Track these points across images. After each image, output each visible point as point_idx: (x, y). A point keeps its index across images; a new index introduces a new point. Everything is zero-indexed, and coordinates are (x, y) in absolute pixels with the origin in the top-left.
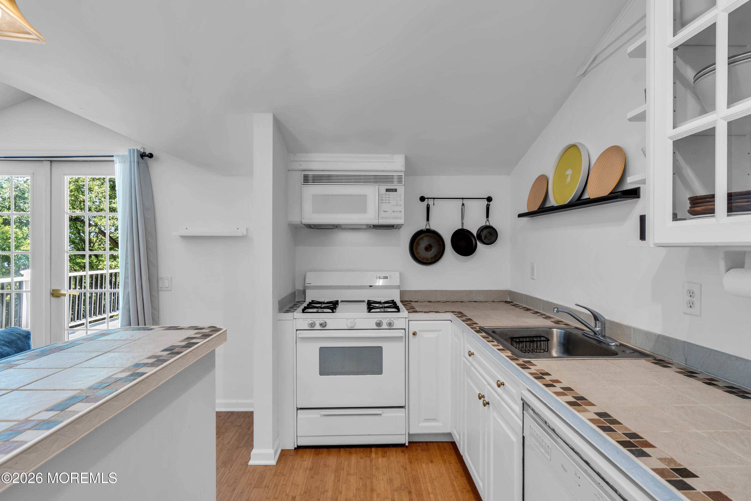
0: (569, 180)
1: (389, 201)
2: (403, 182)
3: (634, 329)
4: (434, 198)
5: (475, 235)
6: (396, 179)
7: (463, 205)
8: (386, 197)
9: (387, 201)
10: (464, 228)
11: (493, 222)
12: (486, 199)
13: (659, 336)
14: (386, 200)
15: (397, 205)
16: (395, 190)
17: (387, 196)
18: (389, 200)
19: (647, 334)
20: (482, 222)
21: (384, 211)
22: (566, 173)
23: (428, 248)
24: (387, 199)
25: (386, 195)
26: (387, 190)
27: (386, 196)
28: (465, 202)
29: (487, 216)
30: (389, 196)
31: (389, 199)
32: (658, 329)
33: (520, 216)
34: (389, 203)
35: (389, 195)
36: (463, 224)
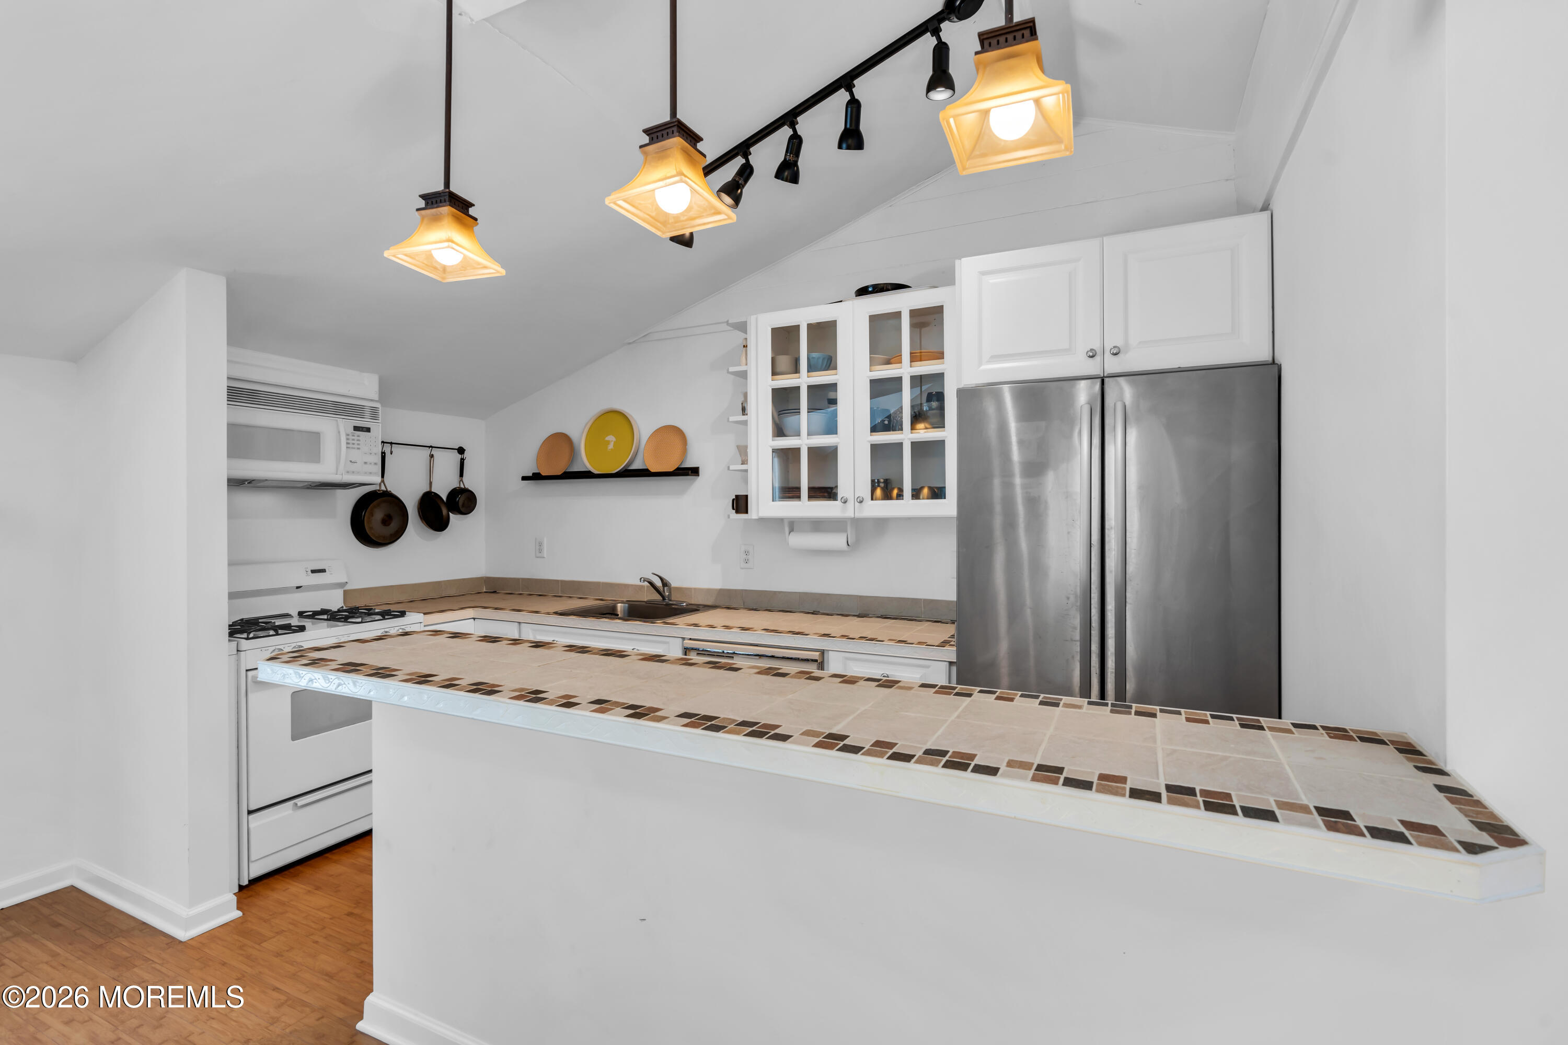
0: (611, 446)
1: (358, 446)
2: (380, 419)
3: (695, 589)
4: (391, 443)
5: (445, 499)
6: (367, 413)
7: (432, 456)
8: (353, 440)
9: (356, 446)
10: (433, 491)
11: (469, 483)
12: (456, 451)
13: (721, 590)
14: (353, 444)
15: (371, 454)
16: (368, 430)
17: (356, 438)
18: (358, 444)
19: (709, 591)
20: (454, 483)
21: (351, 461)
22: (607, 439)
23: (386, 521)
24: (356, 442)
25: (353, 436)
26: (356, 428)
27: (353, 438)
28: (435, 452)
29: (461, 475)
30: (358, 438)
31: (358, 442)
32: (718, 585)
33: (524, 478)
34: (358, 449)
35: (358, 436)
36: (431, 483)
